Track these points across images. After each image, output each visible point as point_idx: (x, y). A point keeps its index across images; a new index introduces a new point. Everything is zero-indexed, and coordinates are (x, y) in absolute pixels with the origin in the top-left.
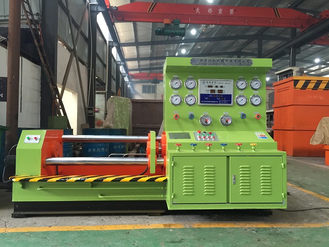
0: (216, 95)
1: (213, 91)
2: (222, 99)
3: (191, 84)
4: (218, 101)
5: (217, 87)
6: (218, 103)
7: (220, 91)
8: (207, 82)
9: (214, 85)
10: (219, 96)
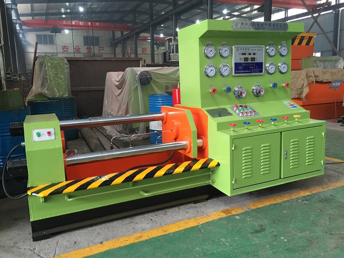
0: (249, 63)
1: (246, 59)
2: (254, 68)
3: (225, 51)
4: (251, 70)
5: (250, 54)
6: (251, 73)
7: (253, 59)
8: (241, 49)
9: (247, 53)
10: (252, 65)
